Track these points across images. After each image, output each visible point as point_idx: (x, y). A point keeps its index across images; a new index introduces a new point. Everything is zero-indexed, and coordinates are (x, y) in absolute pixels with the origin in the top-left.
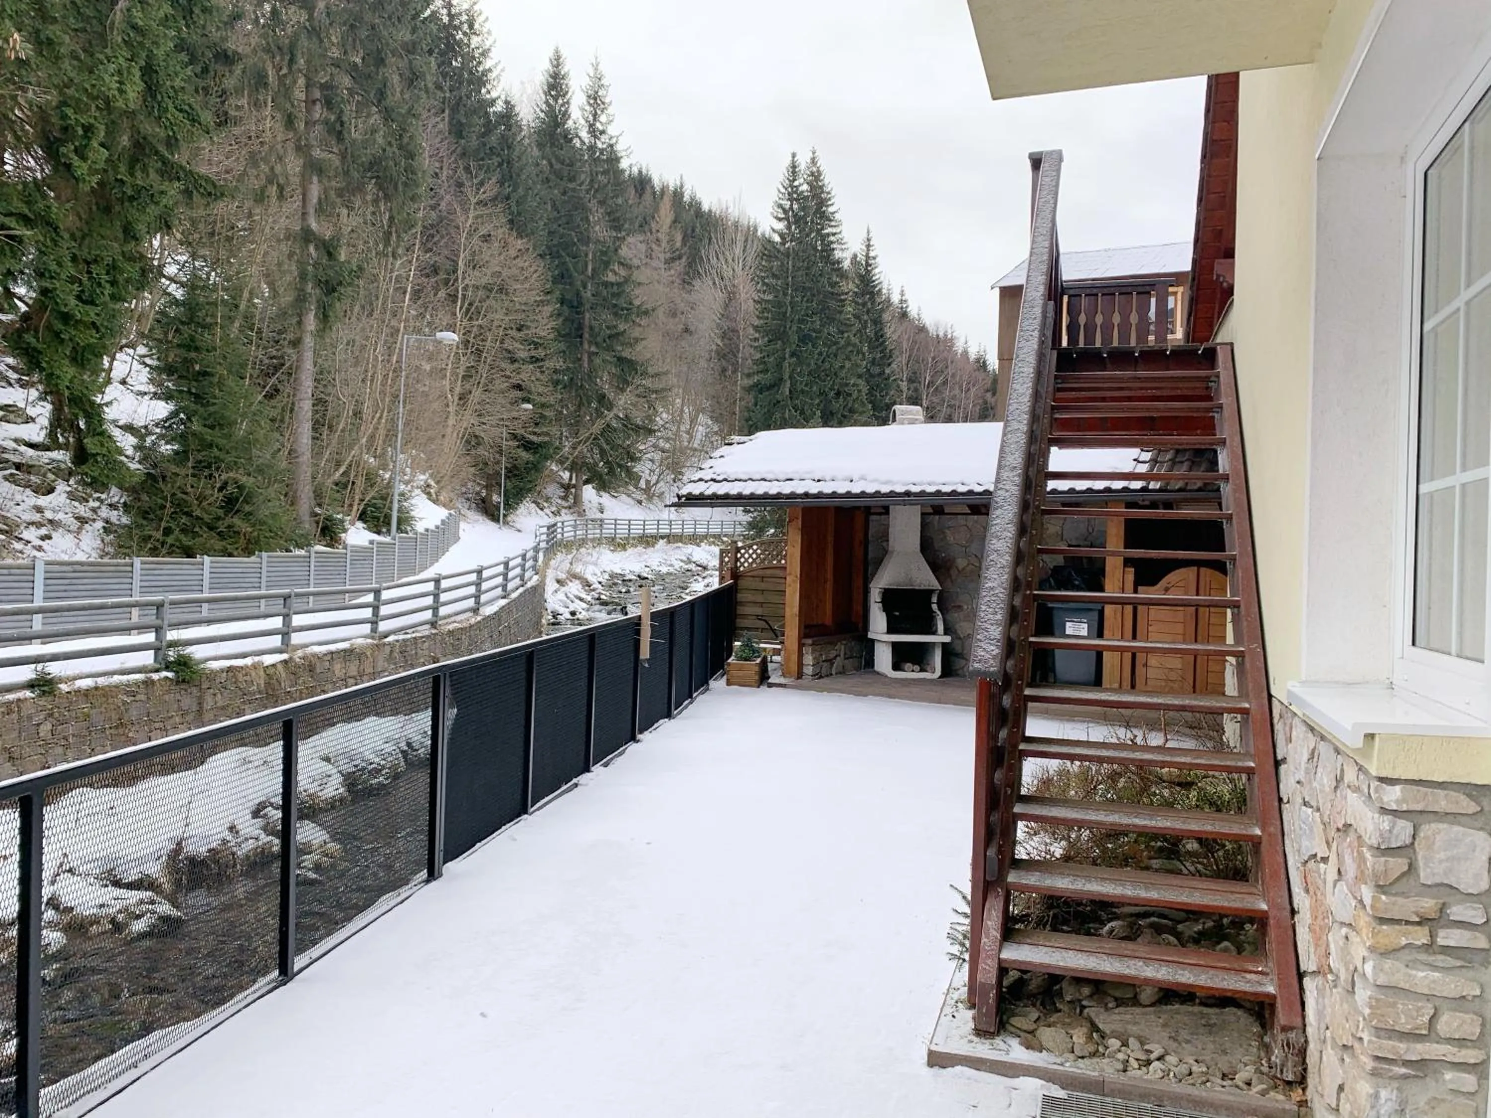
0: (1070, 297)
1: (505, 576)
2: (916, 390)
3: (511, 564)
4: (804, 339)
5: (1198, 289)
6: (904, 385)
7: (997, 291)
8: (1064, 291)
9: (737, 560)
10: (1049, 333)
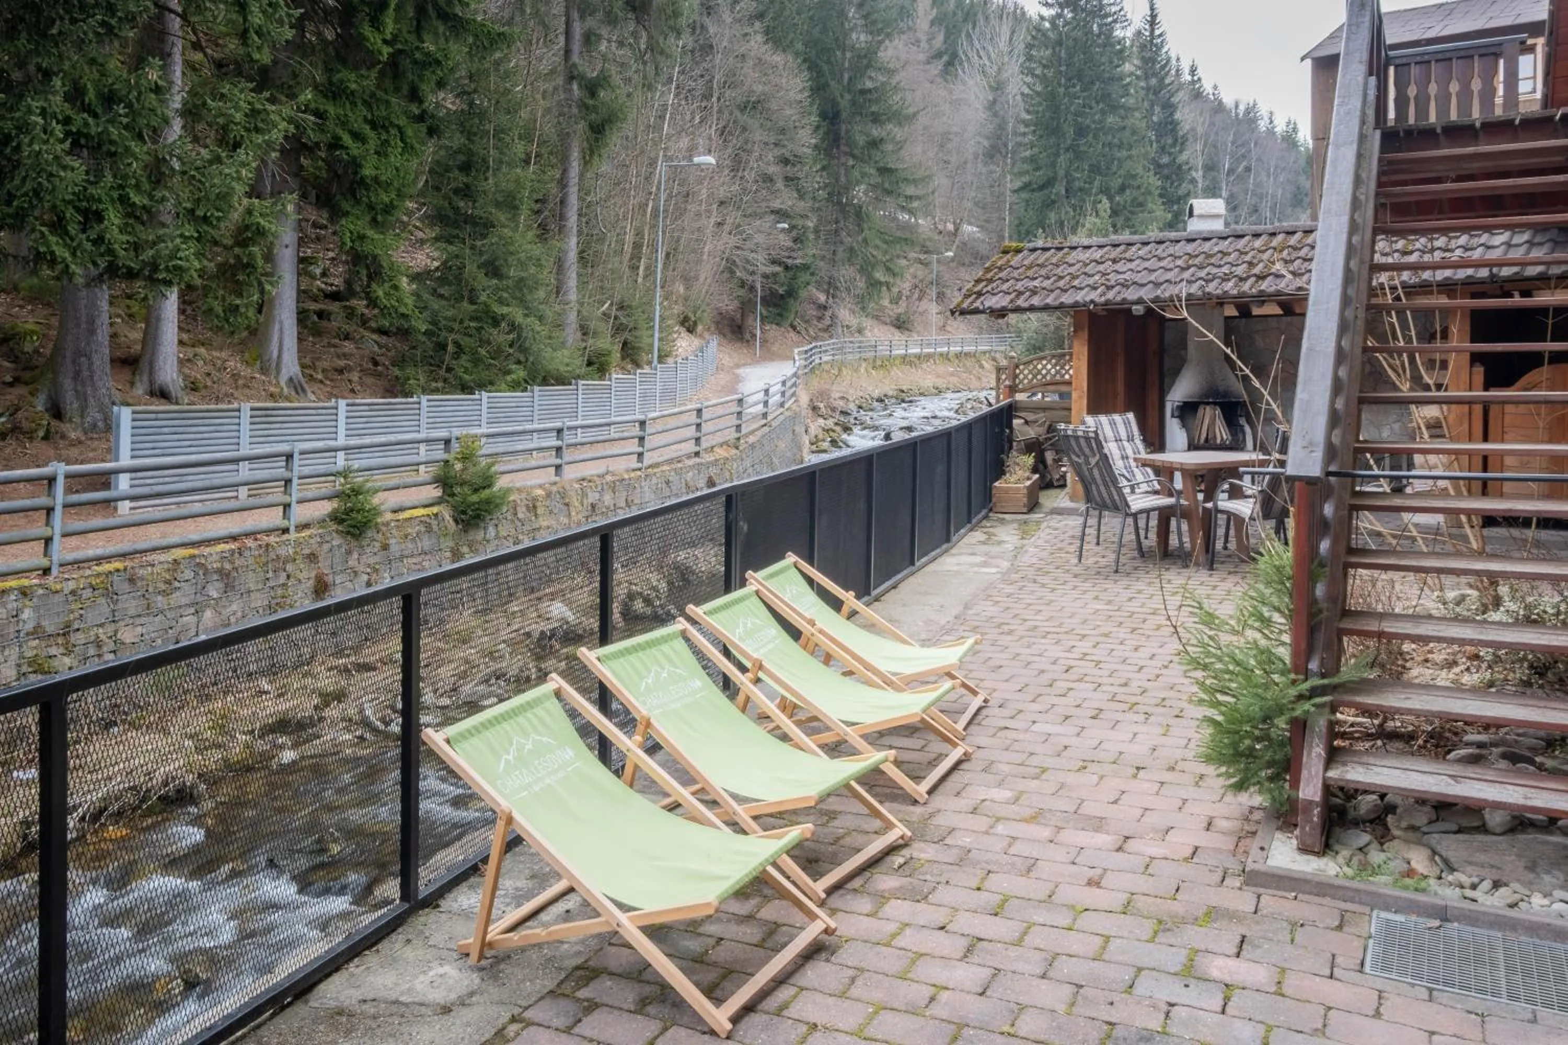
0: (1396, 66)
1: (766, 403)
2: (1214, 179)
3: (771, 391)
4: (1081, 132)
5: (1558, 44)
6: (1198, 175)
7: (1308, 62)
8: (1389, 61)
9: (1016, 376)
10: (1371, 113)
